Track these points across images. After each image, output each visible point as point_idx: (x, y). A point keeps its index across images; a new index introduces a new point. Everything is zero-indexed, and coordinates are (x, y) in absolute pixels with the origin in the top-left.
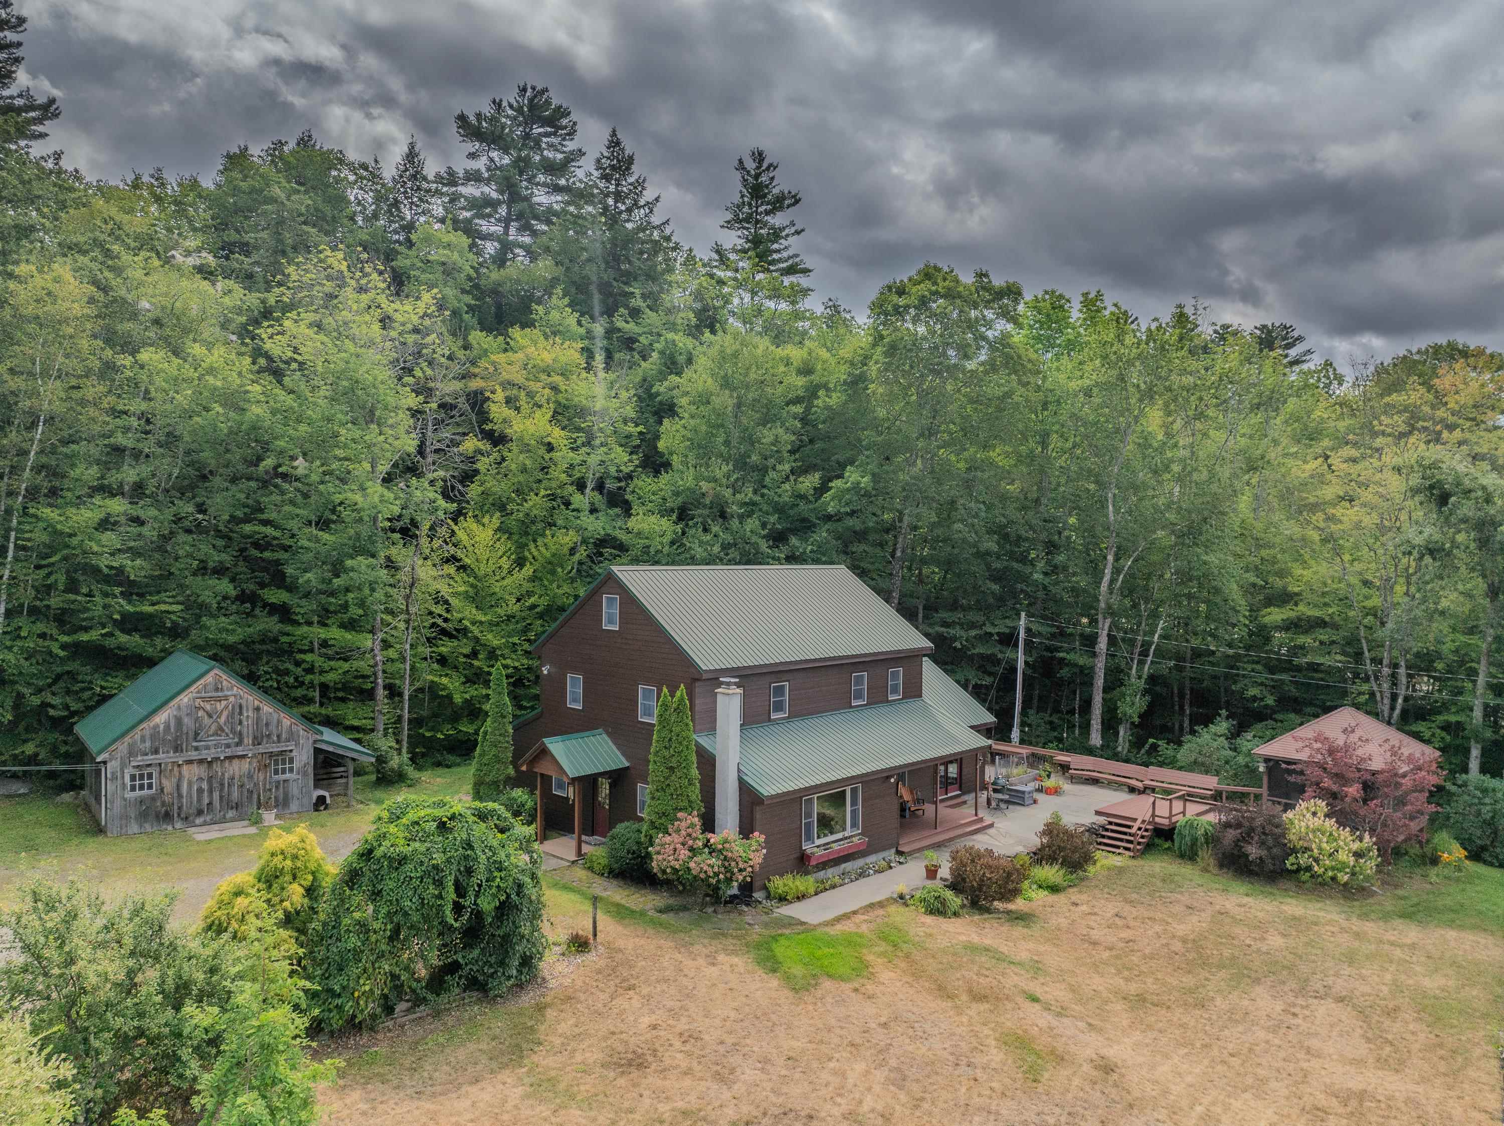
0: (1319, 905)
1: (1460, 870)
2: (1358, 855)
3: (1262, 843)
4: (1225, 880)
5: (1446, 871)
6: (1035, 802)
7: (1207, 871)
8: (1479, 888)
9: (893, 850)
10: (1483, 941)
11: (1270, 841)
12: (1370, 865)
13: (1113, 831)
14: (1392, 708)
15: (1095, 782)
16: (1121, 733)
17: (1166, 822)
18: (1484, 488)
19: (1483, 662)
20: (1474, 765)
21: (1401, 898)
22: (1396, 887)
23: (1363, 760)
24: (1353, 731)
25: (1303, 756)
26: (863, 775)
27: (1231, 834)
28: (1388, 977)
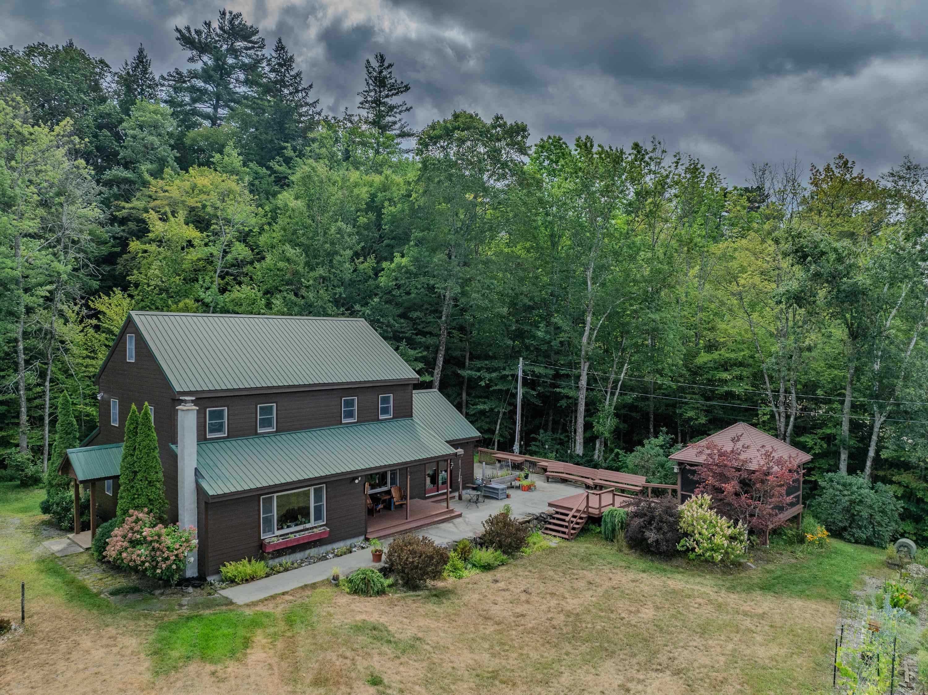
0: (698, 579)
1: (822, 547)
2: (732, 538)
3: (659, 529)
4: (632, 557)
5: (810, 548)
6: (508, 496)
7: (621, 551)
8: (833, 562)
9: (362, 538)
10: (822, 609)
11: (665, 527)
12: (739, 548)
13: (558, 519)
14: (787, 425)
15: (564, 481)
16: (597, 445)
17: (596, 512)
18: (835, 250)
19: (848, 388)
20: (843, 466)
21: (768, 572)
22: (768, 561)
23: (745, 462)
24: (738, 440)
25: (701, 459)
26: (326, 477)
27: (637, 521)
28: (730, 646)
